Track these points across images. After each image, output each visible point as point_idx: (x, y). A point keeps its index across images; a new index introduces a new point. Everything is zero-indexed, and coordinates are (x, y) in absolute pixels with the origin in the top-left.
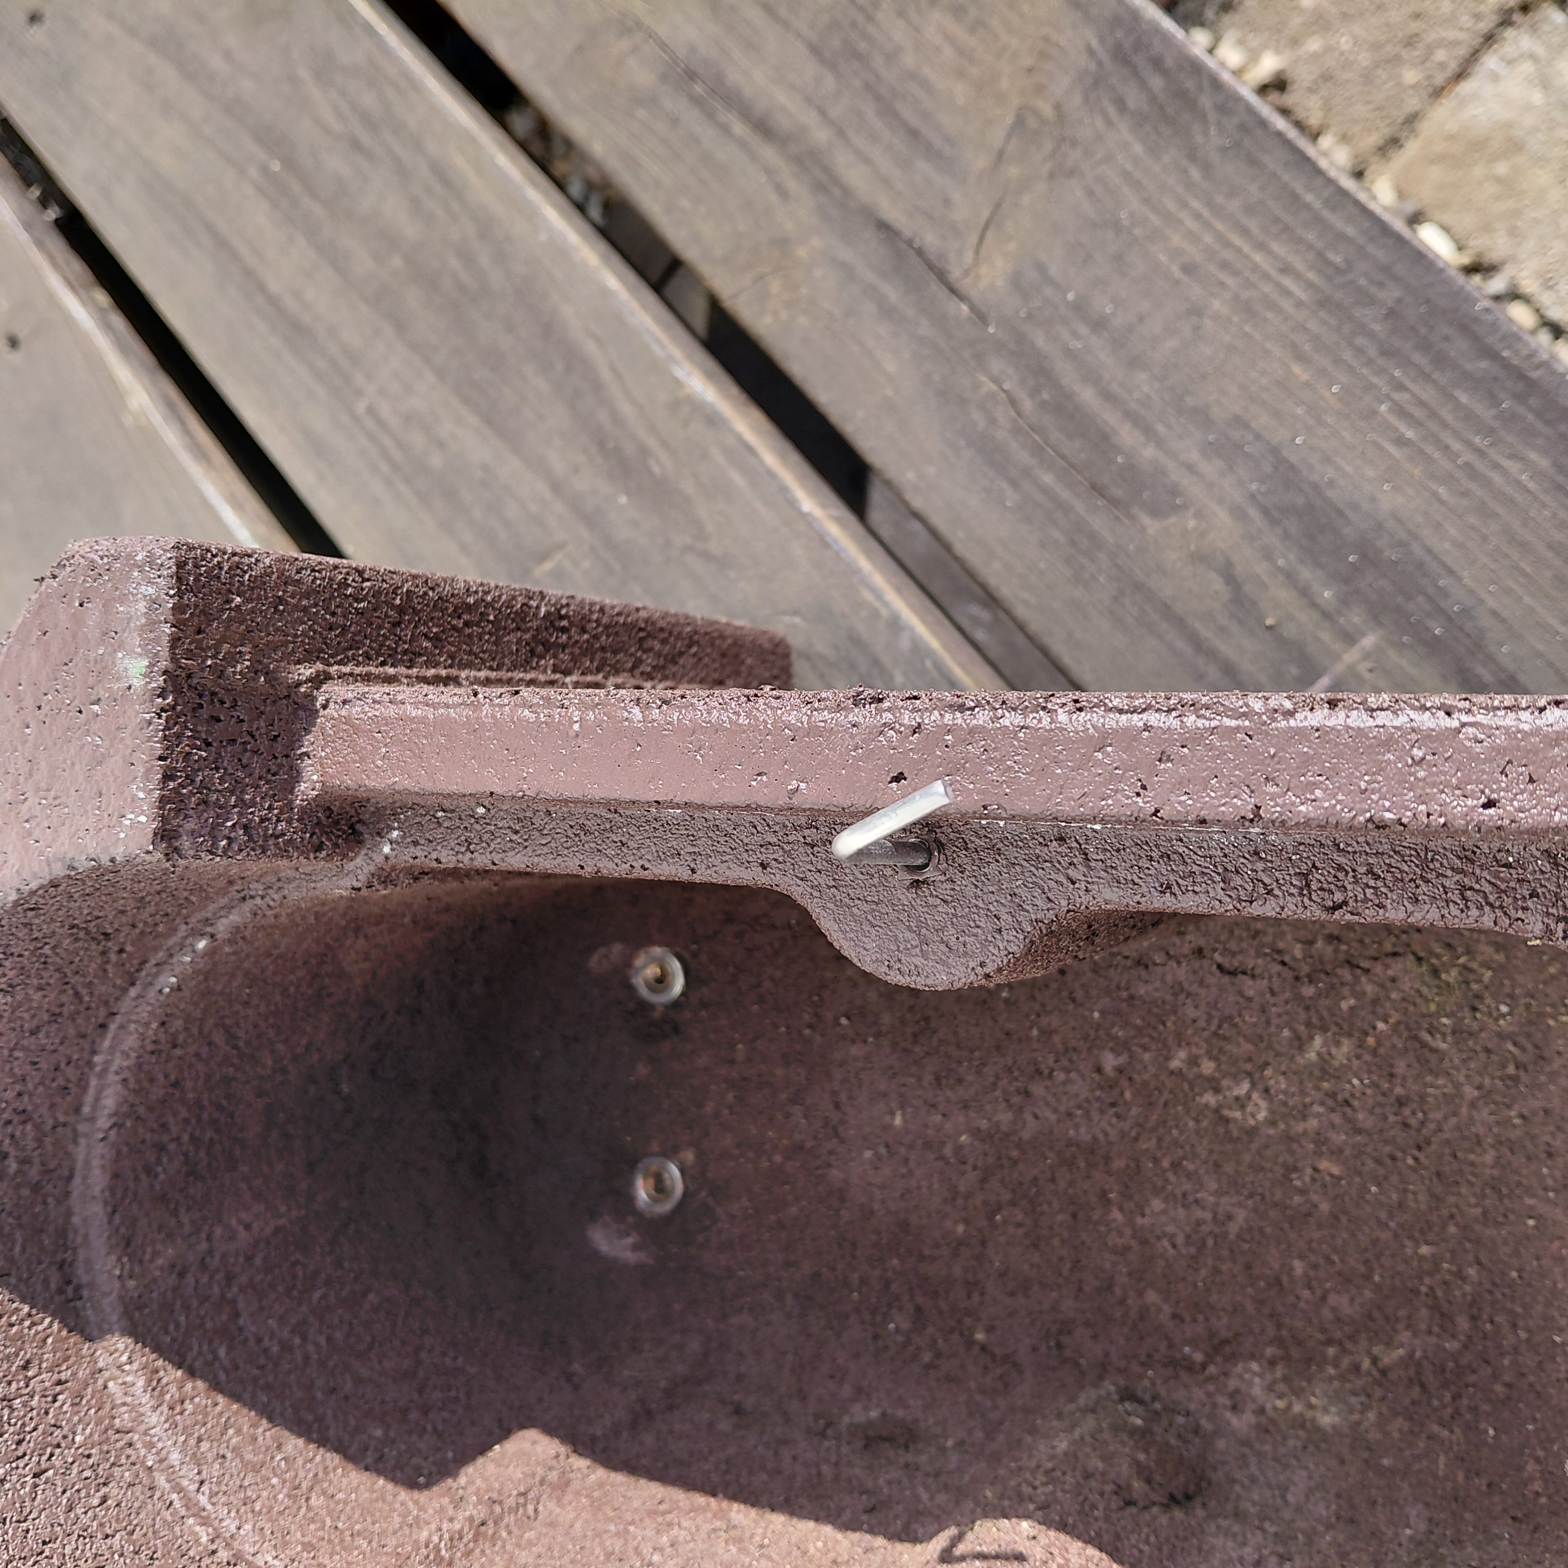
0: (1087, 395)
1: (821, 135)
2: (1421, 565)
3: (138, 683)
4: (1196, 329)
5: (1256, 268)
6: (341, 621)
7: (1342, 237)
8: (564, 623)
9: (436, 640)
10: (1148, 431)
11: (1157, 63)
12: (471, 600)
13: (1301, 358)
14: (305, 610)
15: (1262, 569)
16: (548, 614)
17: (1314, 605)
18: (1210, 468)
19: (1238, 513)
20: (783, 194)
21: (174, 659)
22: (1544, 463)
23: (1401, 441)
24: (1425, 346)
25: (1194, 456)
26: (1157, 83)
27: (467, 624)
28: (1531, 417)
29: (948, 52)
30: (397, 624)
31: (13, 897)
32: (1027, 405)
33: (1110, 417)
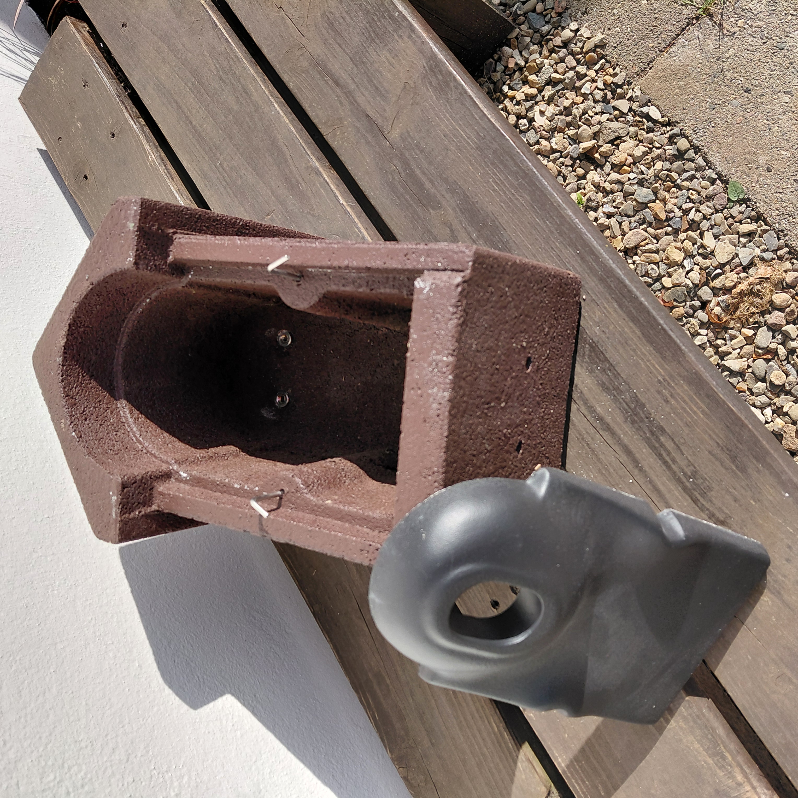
0: (418, 172)
1: (353, 86)
2: (497, 227)
3: (132, 229)
4: (446, 154)
5: (462, 136)
6: (180, 219)
7: (484, 128)
8: (248, 227)
9: (207, 227)
10: (433, 184)
11: (441, 72)
12: (218, 218)
13: (472, 165)
14: (172, 216)
15: (459, 227)
16: (242, 224)
17: (471, 238)
18: (448, 196)
19: (454, 210)
20: (341, 104)
21: (139, 224)
22: (528, 198)
23: (494, 190)
24: (502, 162)
25: (444, 192)
26: (440, 77)
27: (217, 224)
28: (526, 185)
29: (387, 64)
30: (196, 222)
31: (103, 278)
32: (403, 174)
33: (423, 179)
